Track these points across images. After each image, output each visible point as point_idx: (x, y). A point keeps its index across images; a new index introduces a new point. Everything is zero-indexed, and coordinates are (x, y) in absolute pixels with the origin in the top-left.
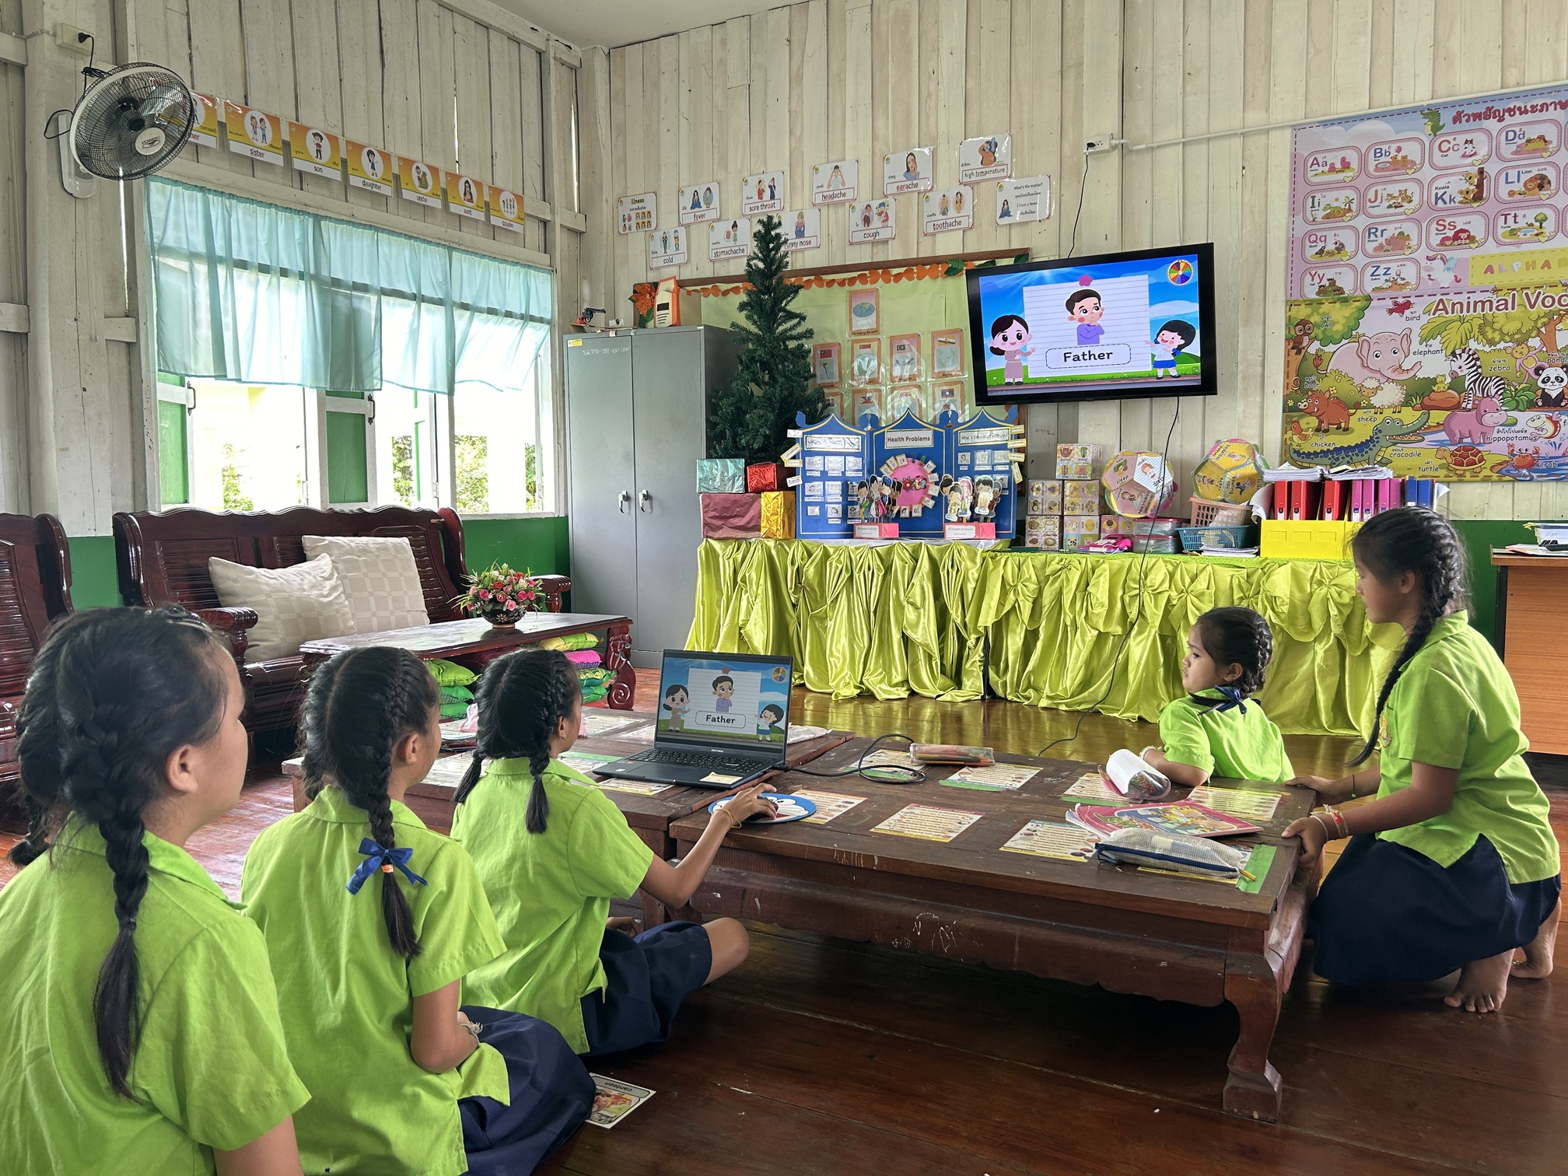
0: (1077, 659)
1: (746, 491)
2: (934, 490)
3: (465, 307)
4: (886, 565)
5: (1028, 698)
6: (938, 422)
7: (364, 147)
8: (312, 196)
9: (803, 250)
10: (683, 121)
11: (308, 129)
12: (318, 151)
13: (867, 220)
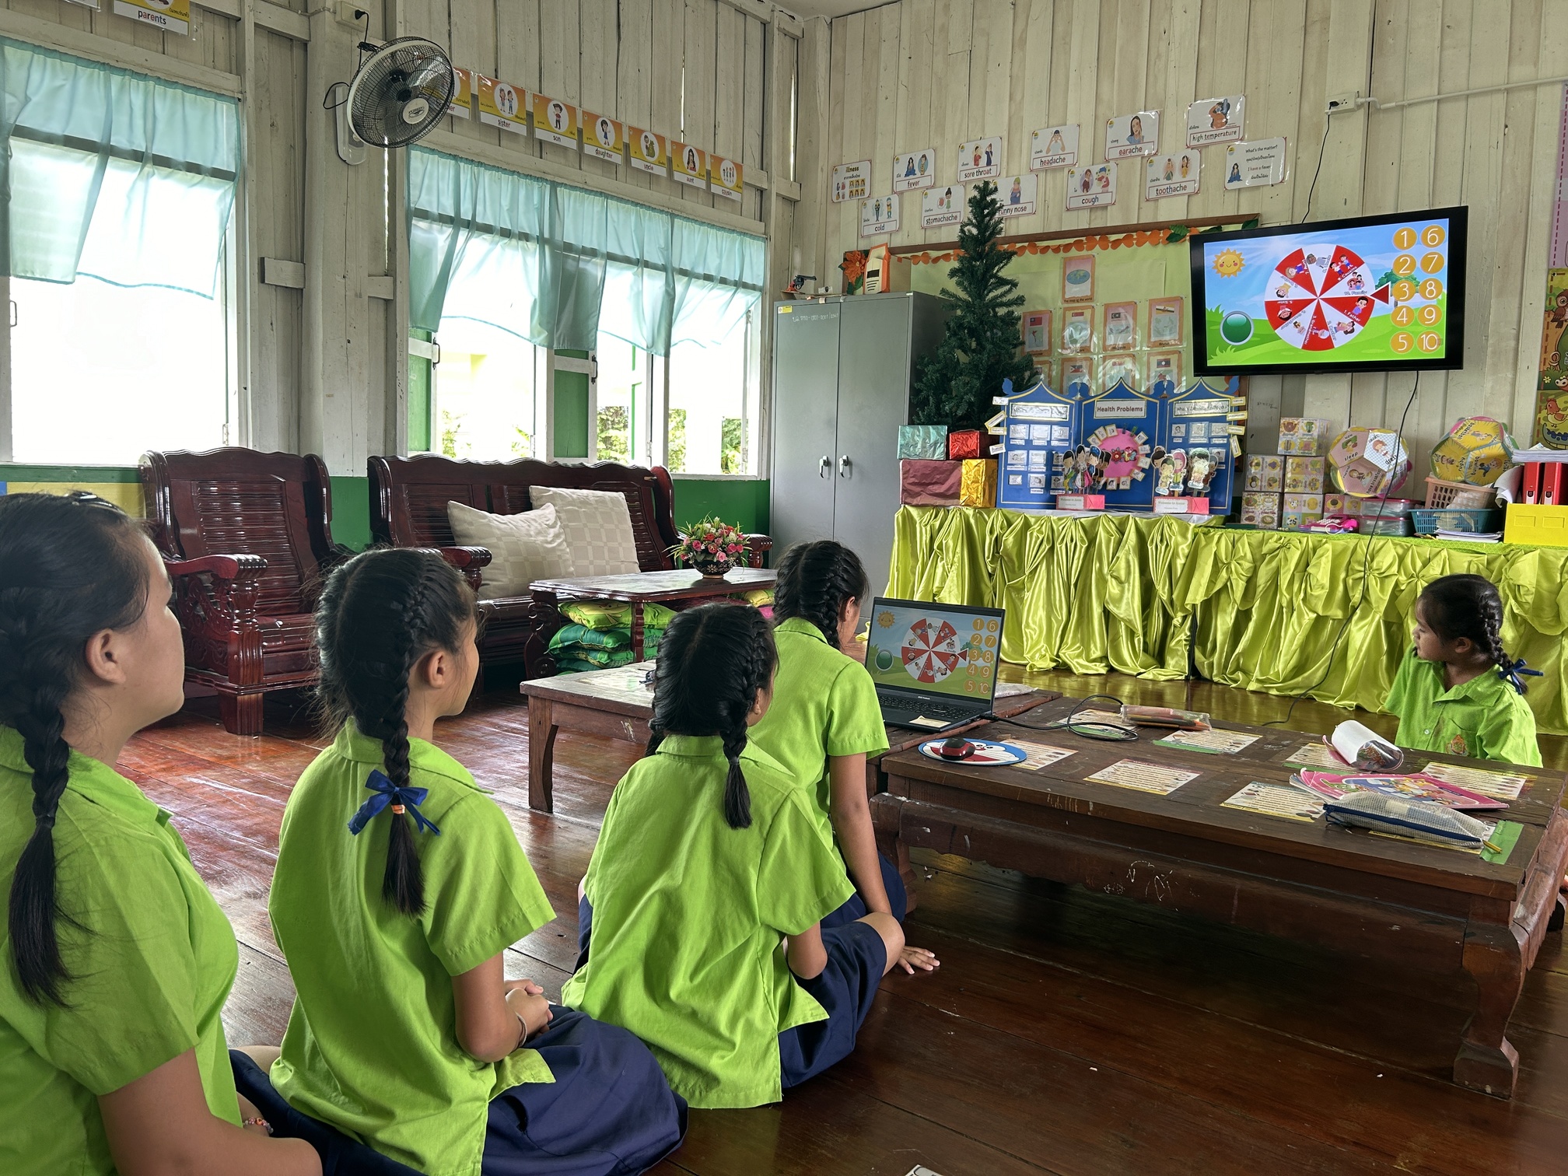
0: (1292, 642)
1: (947, 458)
2: (1145, 463)
3: (684, 273)
4: (1091, 537)
5: (1235, 681)
6: (1152, 392)
7: (598, 117)
8: (550, 164)
9: (1017, 217)
10: (902, 89)
11: (549, 100)
12: (558, 122)
13: (1086, 186)
